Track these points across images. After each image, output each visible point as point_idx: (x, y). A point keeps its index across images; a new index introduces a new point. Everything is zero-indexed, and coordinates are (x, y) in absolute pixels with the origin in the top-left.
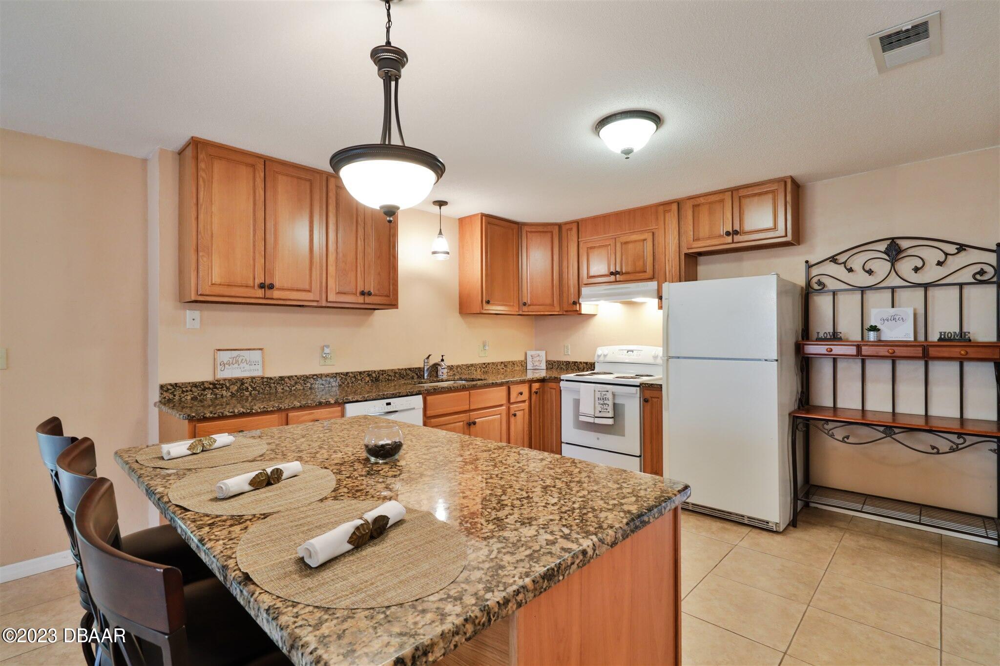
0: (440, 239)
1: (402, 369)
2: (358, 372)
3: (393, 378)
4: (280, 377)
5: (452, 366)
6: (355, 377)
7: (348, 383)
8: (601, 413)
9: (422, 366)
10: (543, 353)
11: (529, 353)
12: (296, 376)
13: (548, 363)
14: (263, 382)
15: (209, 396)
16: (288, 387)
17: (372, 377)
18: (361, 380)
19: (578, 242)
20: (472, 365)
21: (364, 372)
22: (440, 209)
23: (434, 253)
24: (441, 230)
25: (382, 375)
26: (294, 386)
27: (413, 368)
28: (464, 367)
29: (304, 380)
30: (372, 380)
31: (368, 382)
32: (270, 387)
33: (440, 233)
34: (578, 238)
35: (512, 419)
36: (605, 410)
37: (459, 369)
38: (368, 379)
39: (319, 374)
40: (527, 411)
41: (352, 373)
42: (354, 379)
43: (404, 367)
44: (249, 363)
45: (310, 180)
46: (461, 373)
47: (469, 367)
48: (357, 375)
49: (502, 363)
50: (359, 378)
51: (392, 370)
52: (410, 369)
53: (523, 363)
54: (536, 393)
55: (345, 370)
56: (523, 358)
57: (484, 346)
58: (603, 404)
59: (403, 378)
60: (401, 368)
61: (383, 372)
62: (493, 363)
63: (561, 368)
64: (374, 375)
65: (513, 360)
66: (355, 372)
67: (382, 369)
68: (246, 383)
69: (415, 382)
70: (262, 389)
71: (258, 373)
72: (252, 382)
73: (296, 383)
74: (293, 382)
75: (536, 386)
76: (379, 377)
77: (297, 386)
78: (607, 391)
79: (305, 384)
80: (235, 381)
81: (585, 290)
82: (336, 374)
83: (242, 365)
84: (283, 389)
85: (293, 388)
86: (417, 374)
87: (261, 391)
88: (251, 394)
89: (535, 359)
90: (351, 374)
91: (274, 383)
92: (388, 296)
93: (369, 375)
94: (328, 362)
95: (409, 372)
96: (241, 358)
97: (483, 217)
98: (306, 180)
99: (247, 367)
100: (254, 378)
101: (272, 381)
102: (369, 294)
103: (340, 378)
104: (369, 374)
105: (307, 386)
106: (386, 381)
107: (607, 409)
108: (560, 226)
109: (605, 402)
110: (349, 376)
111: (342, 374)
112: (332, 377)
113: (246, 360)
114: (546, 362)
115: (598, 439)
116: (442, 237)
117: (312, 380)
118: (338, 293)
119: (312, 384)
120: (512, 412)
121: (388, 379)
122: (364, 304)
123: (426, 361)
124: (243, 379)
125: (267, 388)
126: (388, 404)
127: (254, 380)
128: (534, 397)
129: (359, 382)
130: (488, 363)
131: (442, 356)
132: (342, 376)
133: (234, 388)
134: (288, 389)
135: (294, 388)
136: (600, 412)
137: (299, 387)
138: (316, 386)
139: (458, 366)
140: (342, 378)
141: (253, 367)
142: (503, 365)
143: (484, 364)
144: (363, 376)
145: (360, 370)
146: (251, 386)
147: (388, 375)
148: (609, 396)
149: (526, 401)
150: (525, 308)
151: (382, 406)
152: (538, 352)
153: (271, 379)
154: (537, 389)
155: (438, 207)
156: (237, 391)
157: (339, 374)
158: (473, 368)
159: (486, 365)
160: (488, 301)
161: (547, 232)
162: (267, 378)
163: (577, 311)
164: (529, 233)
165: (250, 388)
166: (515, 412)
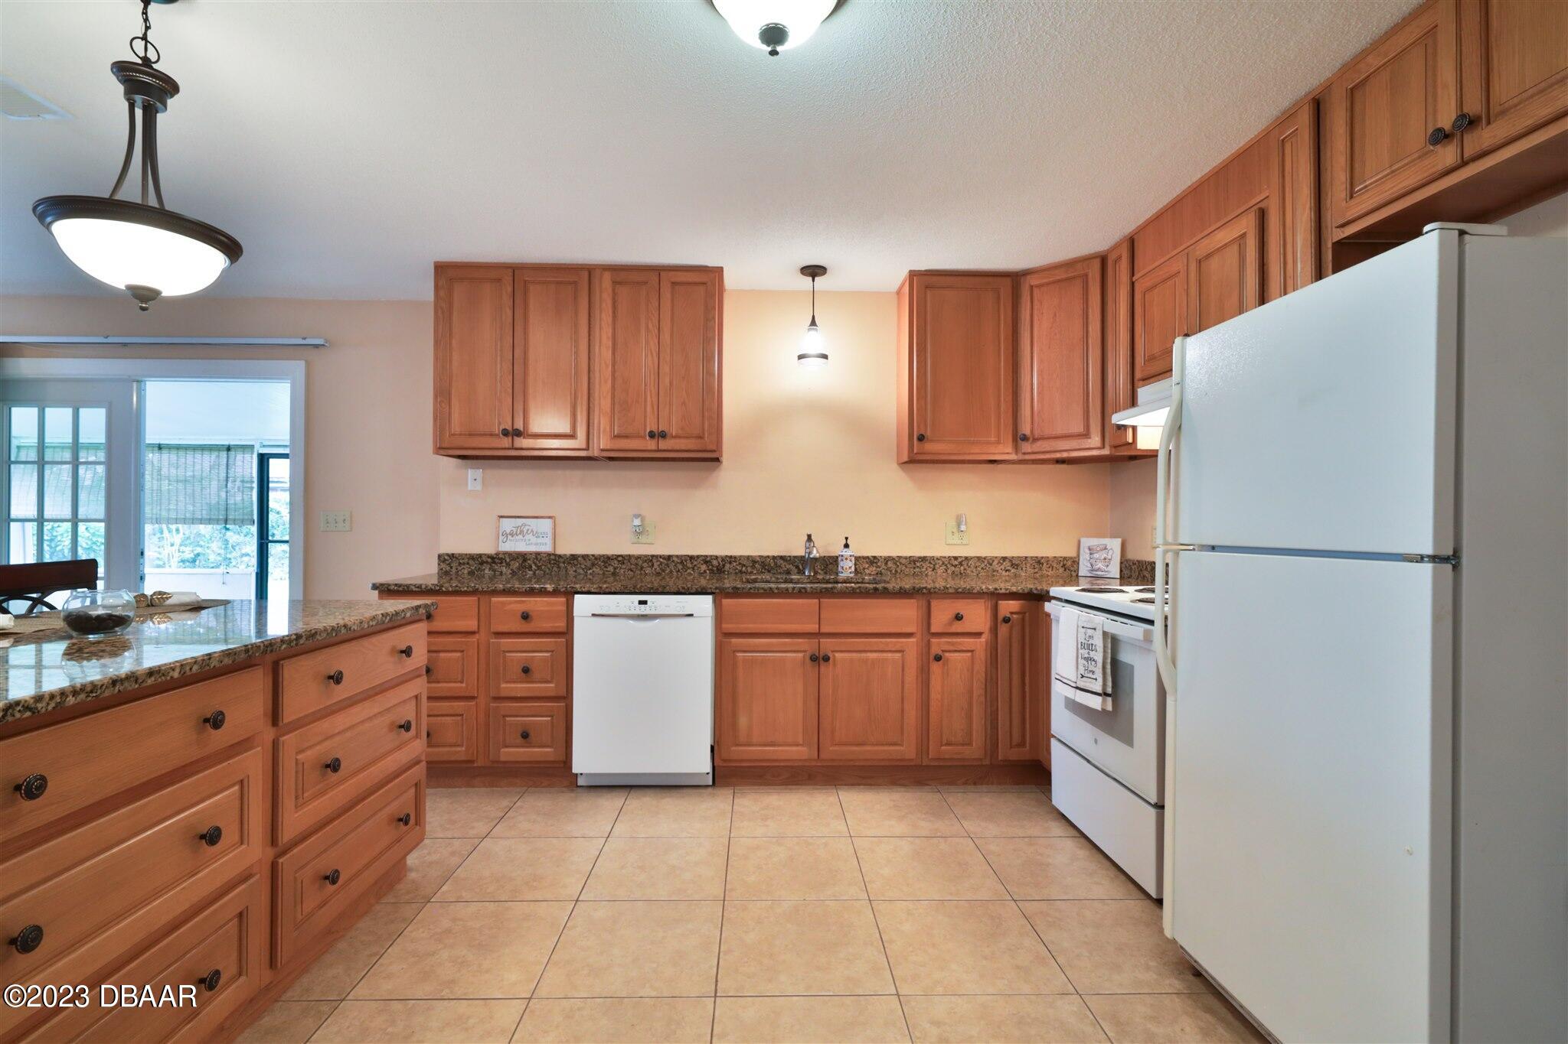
0: (812, 333)
1: (768, 557)
2: (688, 556)
3: (749, 569)
4: (572, 555)
5: (875, 557)
6: (682, 562)
7: (671, 572)
8: (1085, 679)
9: (803, 554)
10: (1115, 544)
11: (1087, 542)
12: (593, 555)
13: (1123, 566)
14: (550, 560)
15: (487, 571)
16: (583, 569)
17: (712, 565)
18: (693, 569)
19: (1133, 284)
20: (924, 559)
21: (698, 557)
22: (813, 281)
23: (801, 357)
24: (813, 317)
25: (730, 563)
26: (590, 569)
27: (790, 557)
28: (903, 561)
29: (603, 561)
30: (711, 570)
31: (705, 571)
32: (559, 567)
33: (813, 323)
34: (1133, 275)
35: (935, 667)
36: (1092, 675)
37: (890, 564)
38: (704, 567)
39: (627, 555)
40: (981, 655)
41: (677, 556)
42: (680, 567)
43: (770, 554)
44: (537, 535)
45: (575, 283)
46: (896, 571)
47: (914, 562)
48: (686, 561)
49: (1004, 559)
50: (690, 565)
51: (748, 557)
52: (782, 557)
53: (1069, 563)
54: (1006, 620)
55: (666, 552)
56: (1072, 553)
57: (959, 526)
58: (1087, 659)
59: (769, 571)
60: (765, 554)
61: (731, 559)
62: (979, 558)
63: (1144, 576)
64: (715, 562)
65: (1040, 555)
66: (682, 556)
67: (729, 554)
68: (529, 559)
69: (778, 578)
70: (549, 569)
71: (546, 548)
72: (537, 559)
73: (593, 565)
74: (589, 564)
75: (1008, 607)
76: (724, 565)
77: (594, 569)
78: (1095, 629)
79: (606, 567)
80: (516, 556)
81: (1143, 393)
82: (653, 556)
83: (527, 537)
84: (575, 571)
85: (589, 572)
86: (797, 567)
87: (547, 571)
88: (534, 573)
89: (1096, 556)
90: (675, 559)
91: (564, 563)
92: (701, 437)
93: (706, 562)
94: (643, 539)
95: (782, 562)
96: (527, 527)
97: (915, 278)
98: (570, 283)
99: (534, 540)
100: (539, 554)
101: (562, 560)
102: (663, 435)
103: (659, 563)
104: (707, 560)
105: (608, 569)
106: (736, 573)
108: (1103, 259)
109: (1092, 654)
110: (673, 561)
111: (660, 557)
112: (646, 561)
113: (532, 531)
114: (1121, 563)
115: (1096, 742)
116: (816, 330)
117: (616, 562)
118: (615, 436)
119: (615, 568)
120: (935, 650)
121: (741, 571)
122: (658, 451)
123: (808, 544)
124: (525, 554)
125: (555, 569)
126: (642, 603)
127: (539, 557)
128: (1003, 629)
129: (689, 571)
130: (966, 558)
131: (847, 538)
132: (661, 560)
133: (515, 565)
134: (581, 571)
135: (591, 571)
136: (1083, 677)
137: (597, 570)
138: (622, 571)
139: (887, 559)
140: (661, 563)
141: (540, 540)
142: (1007, 564)
143: (956, 558)
144: (695, 563)
145: (690, 553)
146: (536, 564)
147: (740, 564)
148: (1100, 641)
149: (983, 636)
150: (1026, 447)
151: (631, 604)
152: (1107, 541)
153: (560, 556)
154: (1012, 613)
155: (811, 278)
156: (519, 569)
157: (657, 556)
158: (926, 565)
159: (960, 560)
160: (922, 435)
161: (1074, 278)
162: (555, 555)
163: (1129, 444)
164: (1036, 291)
165: (534, 567)
166: (940, 653)
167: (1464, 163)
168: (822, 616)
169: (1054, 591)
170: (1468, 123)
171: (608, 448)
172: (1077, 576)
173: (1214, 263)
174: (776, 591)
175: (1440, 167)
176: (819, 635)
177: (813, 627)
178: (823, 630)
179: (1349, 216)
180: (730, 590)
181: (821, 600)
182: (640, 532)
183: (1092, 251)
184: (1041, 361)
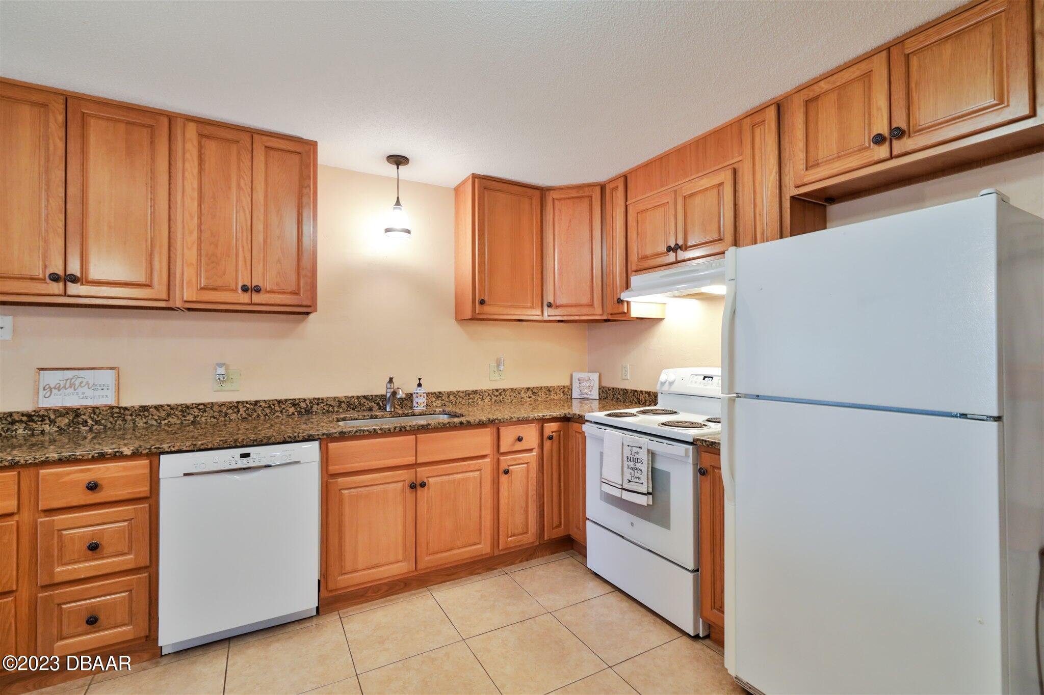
0: (397, 211)
1: (353, 397)
2: (276, 400)
3: (336, 409)
4: (141, 407)
5: (440, 393)
6: (270, 407)
7: (258, 416)
8: (631, 483)
9: (384, 393)
10: (595, 376)
11: (577, 376)
12: (168, 406)
13: (601, 391)
14: (112, 414)
15: (20, 432)
16: (156, 420)
17: (300, 408)
18: (281, 411)
19: (626, 206)
20: (475, 392)
21: (286, 400)
22: (398, 168)
23: (387, 230)
24: (398, 198)
25: (318, 404)
26: (164, 420)
27: (372, 396)
28: (461, 394)
29: (181, 411)
30: (299, 411)
31: (293, 414)
32: (124, 420)
33: (398, 203)
34: (626, 200)
35: (504, 479)
36: (637, 480)
37: (451, 397)
38: (292, 410)
39: (209, 403)
40: (534, 465)
41: (265, 401)
42: (268, 411)
43: (355, 394)
44: (94, 388)
45: (151, 126)
46: (456, 402)
47: (469, 395)
48: (274, 405)
49: (528, 389)
50: (277, 408)
51: (335, 398)
52: (365, 397)
53: (566, 390)
54: (550, 438)
55: (253, 398)
56: (567, 383)
57: (498, 365)
58: (633, 469)
59: (354, 409)
60: (350, 395)
61: (319, 401)
62: (512, 389)
63: (618, 398)
64: (303, 405)
65: (549, 385)
66: (269, 401)
67: (317, 397)
68: (84, 414)
69: (364, 416)
70: (111, 423)
71: (107, 399)
72: (95, 413)
73: (168, 415)
74: (163, 414)
75: (551, 427)
76: (312, 407)
77: (170, 419)
78: (640, 448)
79: (184, 416)
80: (64, 411)
81: (635, 280)
82: (238, 402)
83: (80, 390)
84: (146, 423)
85: (163, 422)
86: (378, 404)
87: (109, 425)
88: (91, 430)
89: (583, 384)
90: (262, 404)
91: (131, 415)
92: (296, 293)
93: (294, 405)
94: (228, 386)
95: (365, 400)
96: (80, 380)
97: (476, 179)
98: (144, 126)
99: (89, 393)
100: (98, 408)
101: (127, 412)
102: (257, 290)
103: (245, 409)
104: (295, 403)
105: (187, 418)
106: (323, 413)
107: (639, 478)
108: (602, 187)
109: (638, 465)
110: (260, 406)
111: (247, 403)
112: (231, 407)
113: (87, 383)
114: (599, 389)
115: (632, 524)
116: (400, 209)
117: (196, 410)
118: (202, 289)
119: (195, 417)
120: (503, 466)
121: (328, 411)
122: (251, 304)
123: (389, 386)
124: (79, 409)
125: (119, 422)
126: (243, 456)
127: (97, 411)
128: (547, 444)
129: (277, 414)
130: (504, 390)
131: (420, 379)
132: (248, 406)
133: (63, 422)
134: (154, 423)
135: (166, 421)
136: (630, 481)
137: (173, 420)
138: (203, 419)
139: (449, 394)
140: (248, 409)
141: (97, 393)
142: (530, 393)
143: (497, 390)
144: (284, 406)
145: (279, 397)
146: (92, 419)
147: (327, 404)
148: (643, 455)
149: (534, 450)
150: (551, 311)
151: (231, 459)
152: (589, 375)
153: (126, 409)
154: (552, 432)
155: (396, 166)
156: (69, 425)
157: (242, 403)
158: (477, 396)
159: (500, 391)
160: (482, 300)
161: (582, 197)
162: (120, 408)
163: (625, 313)
164: (556, 202)
165: (90, 422)
166: (507, 468)
167: (891, 157)
168: (418, 449)
169: (588, 416)
170: (898, 133)
171: (194, 299)
172: (571, 398)
173: (698, 200)
174: (379, 432)
175: (876, 158)
176: (416, 465)
177: (411, 460)
178: (418, 461)
179: (806, 180)
180: (337, 435)
181: (418, 436)
182: (222, 380)
183: (596, 181)
184: (560, 252)
